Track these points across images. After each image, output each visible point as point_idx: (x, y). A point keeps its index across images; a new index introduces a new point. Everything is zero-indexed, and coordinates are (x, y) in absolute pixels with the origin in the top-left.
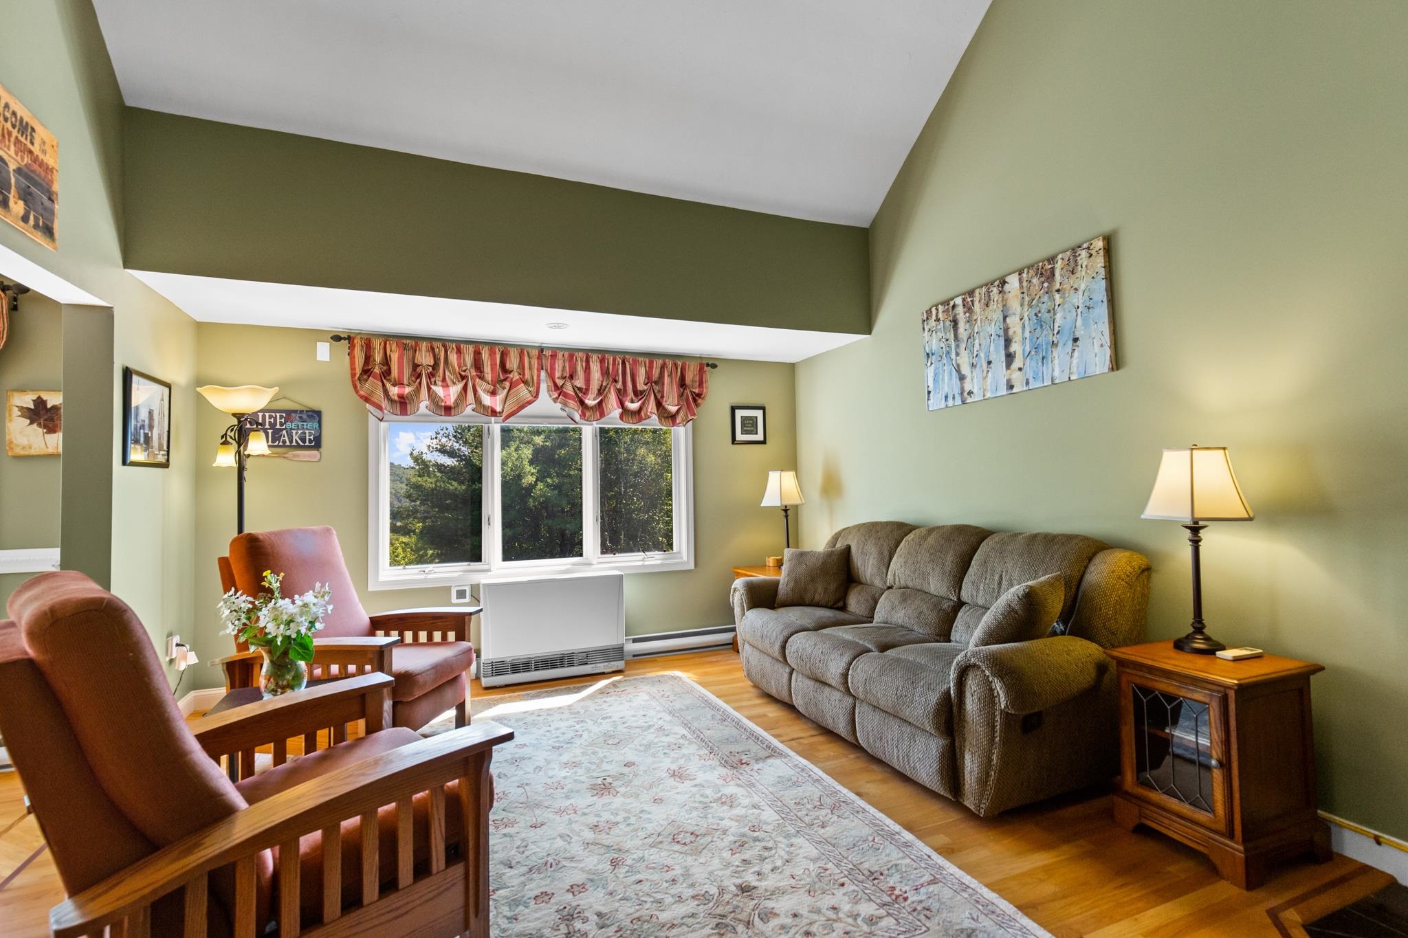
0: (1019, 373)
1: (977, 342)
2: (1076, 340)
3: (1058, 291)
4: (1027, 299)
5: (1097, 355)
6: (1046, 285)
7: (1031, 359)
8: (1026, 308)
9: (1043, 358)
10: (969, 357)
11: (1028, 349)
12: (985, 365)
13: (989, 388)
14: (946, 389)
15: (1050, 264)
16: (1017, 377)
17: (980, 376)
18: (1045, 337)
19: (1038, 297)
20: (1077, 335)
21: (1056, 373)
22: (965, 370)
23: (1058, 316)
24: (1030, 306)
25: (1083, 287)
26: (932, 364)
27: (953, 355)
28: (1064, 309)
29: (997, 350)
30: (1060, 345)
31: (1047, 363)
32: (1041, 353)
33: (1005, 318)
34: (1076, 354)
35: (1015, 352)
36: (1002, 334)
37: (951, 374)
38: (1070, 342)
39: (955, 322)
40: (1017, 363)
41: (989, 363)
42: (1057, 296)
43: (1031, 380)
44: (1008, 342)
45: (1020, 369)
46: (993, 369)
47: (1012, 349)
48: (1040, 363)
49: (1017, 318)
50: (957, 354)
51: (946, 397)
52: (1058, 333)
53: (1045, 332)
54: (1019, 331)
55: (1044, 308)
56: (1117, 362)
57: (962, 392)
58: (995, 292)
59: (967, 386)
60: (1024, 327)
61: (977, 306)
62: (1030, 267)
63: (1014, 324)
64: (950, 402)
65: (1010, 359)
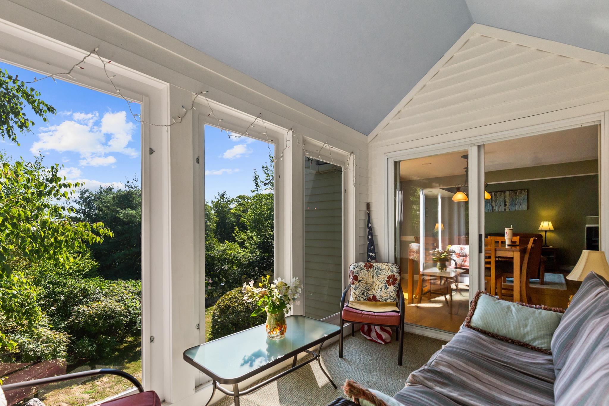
1: (497, 201)
2: (520, 204)
5: (524, 207)
6: (515, 194)
7: (511, 206)
8: (510, 197)
9: (513, 206)
11: (510, 204)
12: (499, 206)
13: (500, 209)
14: (488, 208)
15: (516, 191)
16: (507, 208)
19: (513, 196)
21: (516, 209)
22: (494, 205)
23: (517, 200)
25: (523, 196)
27: (491, 203)
28: (519, 199)
29: (502, 203)
30: (517, 204)
32: (513, 204)
33: (505, 198)
34: (520, 206)
35: (507, 204)
36: (504, 200)
37: (490, 206)
40: (508, 206)
41: (500, 205)
42: (517, 197)
43: (511, 209)
44: (505, 202)
50: (492, 203)
51: (488, 210)
52: (517, 202)
53: (514, 202)
54: (508, 201)
55: (514, 198)
56: (528, 208)
57: (493, 209)
58: (503, 193)
59: (494, 209)
60: (509, 201)
61: (498, 195)
62: (511, 191)
63: (507, 200)
64: (489, 211)
65: (505, 205)
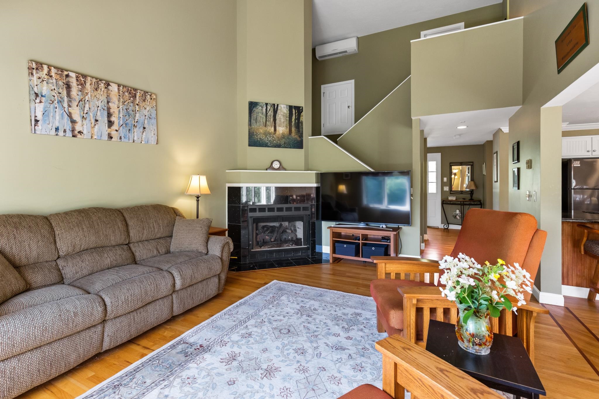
0: (116, 132)
1: (87, 106)
2: (144, 128)
3: (137, 105)
4: (122, 100)
5: (151, 137)
6: (132, 99)
7: (123, 128)
8: (121, 104)
9: (129, 130)
10: (80, 112)
11: (121, 123)
12: (93, 121)
13: (96, 133)
14: (57, 124)
15: (134, 91)
16: (114, 133)
17: (89, 125)
18: (130, 121)
19: (127, 102)
20: (145, 126)
21: (136, 138)
22: (76, 117)
23: (137, 115)
24: (124, 103)
25: (148, 109)
26: (41, 102)
27: (66, 105)
28: (140, 114)
29: (102, 115)
30: (138, 127)
31: (131, 132)
32: (129, 127)
33: (108, 102)
34: (144, 133)
35: (114, 122)
36: (106, 108)
37: (62, 116)
38: (142, 128)
39: (68, 87)
40: (115, 127)
41: (97, 121)
42: (137, 107)
43: (123, 138)
44: (109, 115)
45: (117, 131)
46: (99, 125)
47: (113, 119)
48: (128, 132)
49: (116, 106)
50: (69, 106)
51: (57, 129)
52: (137, 122)
53: (130, 119)
54: (116, 111)
55: (131, 108)
56: (158, 142)
57: (73, 130)
58: (102, 86)
59: (78, 128)
60: (119, 111)
61: (88, 85)
62: (124, 86)
63: (114, 107)
64: (61, 133)
65: (110, 124)
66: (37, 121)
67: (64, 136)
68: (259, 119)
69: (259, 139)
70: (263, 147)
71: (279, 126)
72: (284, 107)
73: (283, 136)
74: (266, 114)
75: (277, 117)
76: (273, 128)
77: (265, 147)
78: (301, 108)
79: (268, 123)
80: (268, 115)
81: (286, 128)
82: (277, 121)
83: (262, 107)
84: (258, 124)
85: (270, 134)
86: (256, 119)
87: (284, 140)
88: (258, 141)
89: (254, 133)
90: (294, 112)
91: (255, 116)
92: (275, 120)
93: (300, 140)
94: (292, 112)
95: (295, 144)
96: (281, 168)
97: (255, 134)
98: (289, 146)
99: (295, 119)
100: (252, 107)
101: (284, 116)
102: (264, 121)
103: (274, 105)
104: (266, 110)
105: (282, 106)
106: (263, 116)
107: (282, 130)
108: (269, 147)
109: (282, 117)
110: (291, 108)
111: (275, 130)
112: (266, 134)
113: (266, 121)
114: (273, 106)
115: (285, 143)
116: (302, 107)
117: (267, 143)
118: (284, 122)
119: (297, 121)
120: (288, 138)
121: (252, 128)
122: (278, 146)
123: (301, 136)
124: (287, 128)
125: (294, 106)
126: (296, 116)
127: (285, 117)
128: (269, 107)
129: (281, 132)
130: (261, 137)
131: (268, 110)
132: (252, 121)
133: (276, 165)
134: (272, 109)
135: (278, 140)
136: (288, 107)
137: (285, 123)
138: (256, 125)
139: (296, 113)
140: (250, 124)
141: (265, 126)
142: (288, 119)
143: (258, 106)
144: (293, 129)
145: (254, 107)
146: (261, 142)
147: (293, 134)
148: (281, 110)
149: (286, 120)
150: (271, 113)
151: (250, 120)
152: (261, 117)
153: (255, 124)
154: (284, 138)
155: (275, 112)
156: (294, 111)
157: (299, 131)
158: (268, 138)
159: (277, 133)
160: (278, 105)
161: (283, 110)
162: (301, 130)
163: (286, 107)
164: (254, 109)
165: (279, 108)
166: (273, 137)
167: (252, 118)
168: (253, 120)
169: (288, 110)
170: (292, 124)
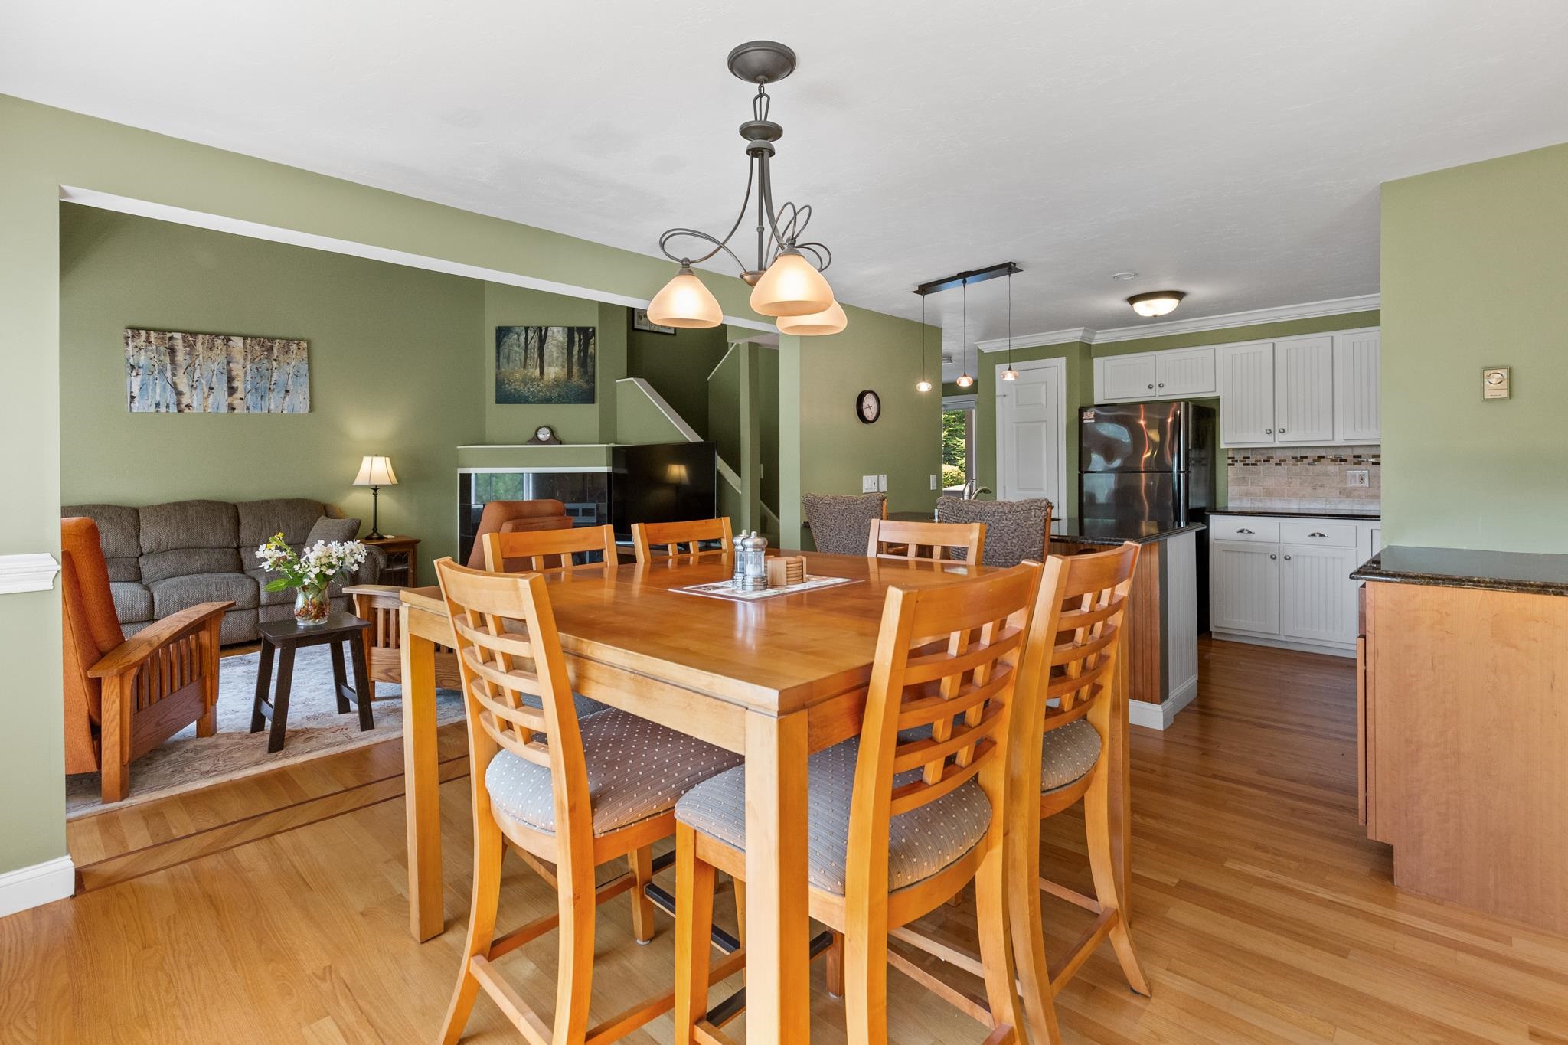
0: (240, 401)
1: (198, 371)
2: (287, 391)
3: (275, 360)
4: (249, 357)
5: (299, 402)
6: (266, 353)
7: (252, 395)
8: (249, 362)
9: (262, 396)
10: (188, 380)
11: (249, 387)
12: (206, 390)
13: (210, 405)
14: (158, 398)
15: (269, 342)
16: (237, 403)
17: (201, 395)
18: (263, 384)
19: (258, 359)
20: (288, 389)
21: (272, 407)
22: (183, 387)
23: (275, 375)
24: (252, 361)
25: (293, 363)
26: (137, 375)
27: (169, 374)
28: (279, 372)
29: (219, 381)
30: (276, 391)
31: (265, 400)
32: (261, 392)
33: (228, 363)
34: (287, 399)
35: (237, 387)
36: (225, 371)
37: (164, 387)
38: (283, 392)
39: (172, 351)
40: (239, 394)
41: (211, 389)
42: (274, 363)
43: (251, 407)
44: (230, 379)
45: (242, 399)
46: (215, 393)
47: (235, 384)
48: (259, 399)
49: (240, 366)
50: (174, 375)
51: (158, 405)
52: (274, 384)
53: (263, 381)
54: (241, 373)
55: (264, 367)
56: (312, 409)
57: (179, 404)
58: (219, 342)
59: (185, 400)
60: (246, 373)
61: (199, 345)
62: (253, 337)
63: (237, 369)
64: (163, 409)
65: (232, 390)
66: (133, 398)
67: (167, 412)
68: (512, 356)
69: (513, 391)
70: (521, 403)
71: (550, 366)
72: (559, 332)
73: (557, 382)
74: (526, 345)
75: (545, 350)
76: (538, 370)
77: (524, 403)
78: (591, 330)
79: (528, 361)
80: (529, 347)
81: (561, 367)
82: (546, 357)
83: (519, 335)
84: (511, 365)
85: (532, 380)
86: (509, 355)
87: (558, 389)
88: (511, 394)
89: (504, 380)
90: (577, 339)
91: (506, 351)
92: (541, 355)
93: (588, 387)
94: (574, 338)
95: (578, 395)
96: (555, 439)
97: (506, 382)
98: (568, 401)
99: (579, 351)
100: (501, 336)
101: (558, 346)
102: (523, 360)
103: (540, 329)
104: (526, 338)
105: (555, 329)
106: (521, 350)
107: (554, 371)
108: (531, 403)
109: (554, 350)
110: (571, 331)
111: (542, 372)
112: (526, 381)
113: (526, 358)
114: (538, 331)
115: (559, 396)
116: (594, 329)
117: (528, 397)
118: (557, 358)
119: (582, 354)
120: (565, 386)
121: (500, 373)
122: (548, 401)
123: (591, 379)
124: (563, 367)
125: (578, 328)
126: (580, 345)
127: (560, 348)
128: (531, 334)
129: (553, 376)
130: (517, 387)
131: (529, 338)
132: (501, 360)
133: (544, 435)
134: (536, 337)
135: (547, 390)
136: (566, 330)
137: (560, 359)
138: (508, 366)
139: (580, 340)
140: (498, 367)
141: (525, 367)
142: (565, 351)
143: (512, 334)
144: (575, 369)
145: (504, 336)
146: (516, 396)
147: (575, 378)
148: (552, 337)
149: (563, 353)
150: (534, 344)
151: (498, 360)
152: (518, 353)
153: (507, 364)
154: (557, 386)
155: (542, 341)
156: (576, 336)
157: (586, 372)
158: (529, 389)
159: (546, 378)
160: (547, 329)
161: (557, 336)
162: (590, 369)
163: (563, 331)
164: (505, 339)
165: (549, 333)
166: (538, 385)
167: (501, 357)
168: (504, 358)
169: (565, 336)
170: (572, 361)
